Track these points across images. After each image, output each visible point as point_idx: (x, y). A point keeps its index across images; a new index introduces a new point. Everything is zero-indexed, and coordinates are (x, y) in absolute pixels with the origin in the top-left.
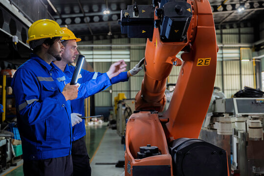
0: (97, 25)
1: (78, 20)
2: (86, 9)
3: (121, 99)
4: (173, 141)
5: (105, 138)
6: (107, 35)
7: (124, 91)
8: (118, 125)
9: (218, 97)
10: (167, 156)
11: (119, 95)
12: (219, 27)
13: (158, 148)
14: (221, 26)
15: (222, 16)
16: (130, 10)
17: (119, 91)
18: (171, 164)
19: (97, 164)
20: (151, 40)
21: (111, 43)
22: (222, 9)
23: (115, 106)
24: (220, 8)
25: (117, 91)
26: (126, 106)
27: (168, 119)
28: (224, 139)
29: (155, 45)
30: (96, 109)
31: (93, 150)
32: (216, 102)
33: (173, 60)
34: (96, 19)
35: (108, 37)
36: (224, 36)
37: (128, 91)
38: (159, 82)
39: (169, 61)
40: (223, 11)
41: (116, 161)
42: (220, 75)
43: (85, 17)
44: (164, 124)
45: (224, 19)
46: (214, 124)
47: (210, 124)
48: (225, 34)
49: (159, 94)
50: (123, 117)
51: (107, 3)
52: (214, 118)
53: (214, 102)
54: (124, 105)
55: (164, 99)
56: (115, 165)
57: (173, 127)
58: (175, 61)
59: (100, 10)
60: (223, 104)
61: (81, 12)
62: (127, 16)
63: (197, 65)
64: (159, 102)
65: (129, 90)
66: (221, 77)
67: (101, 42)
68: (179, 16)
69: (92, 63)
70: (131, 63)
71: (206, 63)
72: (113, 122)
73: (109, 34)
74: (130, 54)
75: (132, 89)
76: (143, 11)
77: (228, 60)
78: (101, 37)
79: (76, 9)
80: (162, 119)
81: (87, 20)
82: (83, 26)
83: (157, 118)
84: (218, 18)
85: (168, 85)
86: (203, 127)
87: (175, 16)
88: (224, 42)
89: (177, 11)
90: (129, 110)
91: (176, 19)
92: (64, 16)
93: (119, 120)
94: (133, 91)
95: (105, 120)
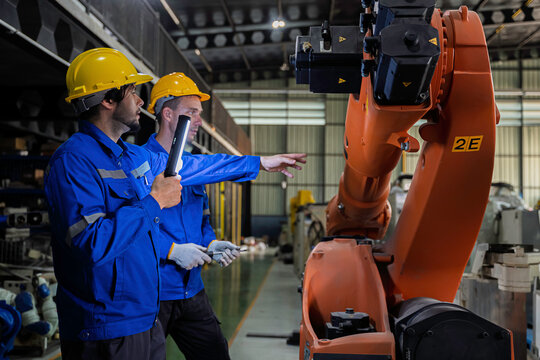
0: (259, 49)
1: (220, 40)
2: (237, 17)
3: (303, 202)
4: (401, 303)
5: (270, 282)
6: (279, 70)
7: (311, 185)
8: (296, 254)
9: (508, 205)
10: (384, 336)
11: (299, 193)
12: (516, 55)
13: (368, 317)
14: (521, 52)
15: (524, 30)
16: (315, 37)
17: (302, 185)
18: (393, 354)
19: (249, 336)
20: (357, 98)
21: (287, 85)
22: (522, 17)
23: (290, 215)
24: (519, 15)
25: (296, 185)
26: (313, 218)
27: (392, 257)
28: (513, 299)
29: (365, 109)
30: (253, 220)
31: (244, 305)
32: (503, 216)
33: (401, 140)
34: (257, 37)
35: (281, 74)
36: (525, 73)
37: (318, 185)
38: (376, 181)
39: (393, 141)
40: (526, 20)
41: (288, 332)
42: (515, 156)
43: (234, 33)
44: (382, 266)
45: (528, 37)
46: (492, 267)
47: (483, 267)
48: (529, 69)
49: (374, 204)
50: (306, 240)
51: (280, 7)
52: (493, 255)
53: (499, 216)
54: (309, 216)
55: (385, 213)
56: (285, 341)
57: (402, 274)
58: (406, 143)
59: (266, 19)
60: (518, 221)
61: (227, 24)
62: (308, 50)
63: (454, 150)
64: (376, 219)
65: (321, 182)
66: (517, 160)
67: (265, 83)
68: (411, 54)
69: (248, 128)
70: (328, 128)
71: (473, 146)
72: (288, 249)
73: (284, 67)
74: (324, 110)
75: (327, 182)
76: (342, 39)
77: (534, 125)
78: (267, 74)
79: (218, 18)
80: (378, 256)
81: (239, 40)
82: (231, 52)
83: (368, 254)
84: (514, 36)
85: (401, 178)
86: (469, 272)
87: (404, 54)
88: (525, 87)
89: (409, 43)
90: (318, 227)
91: (405, 61)
92: (193, 32)
93: (299, 245)
94: (330, 185)
95: (271, 243)
